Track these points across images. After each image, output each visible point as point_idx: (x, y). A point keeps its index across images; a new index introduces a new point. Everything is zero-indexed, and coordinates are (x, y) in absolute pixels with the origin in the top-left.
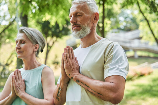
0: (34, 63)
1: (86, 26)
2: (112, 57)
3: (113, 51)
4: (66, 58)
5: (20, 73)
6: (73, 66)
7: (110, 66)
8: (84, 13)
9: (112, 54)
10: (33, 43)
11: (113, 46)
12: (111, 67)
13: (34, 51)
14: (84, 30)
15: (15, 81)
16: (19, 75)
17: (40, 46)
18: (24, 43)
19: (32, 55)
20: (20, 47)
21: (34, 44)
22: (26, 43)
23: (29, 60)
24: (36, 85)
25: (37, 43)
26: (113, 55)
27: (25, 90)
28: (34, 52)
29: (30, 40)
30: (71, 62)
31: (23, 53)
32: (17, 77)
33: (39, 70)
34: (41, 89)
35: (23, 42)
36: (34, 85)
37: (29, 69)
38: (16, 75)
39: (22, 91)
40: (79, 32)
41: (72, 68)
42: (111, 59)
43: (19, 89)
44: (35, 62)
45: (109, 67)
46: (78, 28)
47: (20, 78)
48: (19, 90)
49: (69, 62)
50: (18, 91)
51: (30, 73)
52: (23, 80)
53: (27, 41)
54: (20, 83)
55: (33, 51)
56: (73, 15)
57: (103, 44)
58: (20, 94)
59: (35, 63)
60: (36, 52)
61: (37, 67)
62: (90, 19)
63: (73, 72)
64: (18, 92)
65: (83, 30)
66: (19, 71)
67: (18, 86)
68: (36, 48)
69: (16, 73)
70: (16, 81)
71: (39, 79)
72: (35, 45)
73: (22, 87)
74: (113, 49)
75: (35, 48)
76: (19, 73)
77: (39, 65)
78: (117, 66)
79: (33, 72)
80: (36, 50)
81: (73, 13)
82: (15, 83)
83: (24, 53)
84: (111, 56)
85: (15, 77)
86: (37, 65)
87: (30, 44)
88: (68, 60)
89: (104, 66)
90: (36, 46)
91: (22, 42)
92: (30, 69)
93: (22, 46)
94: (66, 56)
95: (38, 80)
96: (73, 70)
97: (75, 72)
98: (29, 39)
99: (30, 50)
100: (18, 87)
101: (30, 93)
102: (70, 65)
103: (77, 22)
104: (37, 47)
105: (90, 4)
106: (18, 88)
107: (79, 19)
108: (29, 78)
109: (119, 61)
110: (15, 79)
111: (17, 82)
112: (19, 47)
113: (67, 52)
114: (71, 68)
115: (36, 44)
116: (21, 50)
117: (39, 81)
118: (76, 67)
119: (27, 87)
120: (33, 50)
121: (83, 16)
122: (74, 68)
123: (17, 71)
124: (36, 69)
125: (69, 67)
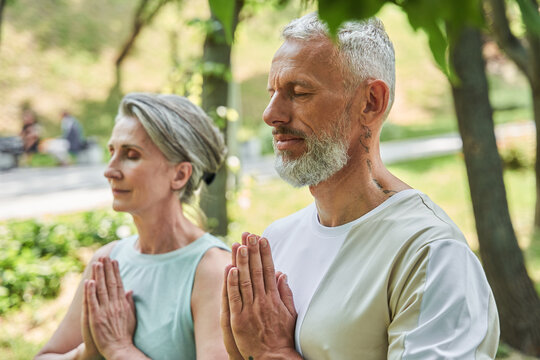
0: (171, 230)
1: (328, 141)
2: (420, 302)
3: (423, 276)
4: (236, 289)
5: (116, 271)
6: (264, 322)
7: (408, 344)
8: (319, 83)
9: (419, 290)
10: (169, 160)
11: (427, 250)
12: (411, 348)
13: (174, 187)
14: (318, 156)
15: (92, 305)
16: (113, 279)
17: (196, 168)
18: (136, 157)
19: (165, 203)
20: (120, 171)
21: (174, 164)
22: (144, 158)
23: (153, 220)
24: (170, 320)
25: (187, 159)
26: (421, 295)
27: (133, 333)
28: (172, 190)
29: (157, 148)
30: (256, 307)
31: (129, 194)
32: (104, 287)
33: (185, 259)
34: (188, 335)
35: (130, 154)
36: (165, 321)
37: (153, 249)
38: (99, 279)
39: (118, 340)
40: (295, 163)
41: (260, 332)
42: (416, 311)
43: (110, 332)
44: (178, 225)
45: (404, 348)
46: (296, 147)
47: (114, 290)
48: (108, 336)
49: (251, 305)
50: (103, 340)
51: (153, 270)
52: (128, 296)
53: (145, 152)
54: (113, 310)
55: (168, 187)
56: (280, 89)
57: (392, 224)
58: (112, 353)
59: (175, 230)
60: (180, 190)
61: (181, 244)
62: (348, 108)
63: (265, 350)
64: (104, 346)
65: (315, 158)
66: (113, 263)
67: (105, 321)
68: (181, 176)
69: (99, 274)
70: (97, 305)
71: (183, 299)
72: (176, 166)
73: (121, 327)
74: (424, 267)
75: (175, 175)
76: (111, 273)
77: (191, 240)
78: (433, 346)
79: (167, 268)
80: (181, 184)
81: (278, 83)
82: (94, 310)
83: (134, 194)
84: (415, 296)
85: (94, 290)
86: (180, 238)
87: (160, 162)
88: (245, 296)
89: (390, 334)
90: (183, 167)
91: (127, 152)
92: (159, 251)
93: (130, 167)
94: (236, 280)
95: (178, 301)
96: (263, 341)
97: (273, 349)
98: (153, 143)
99: (159, 186)
100: (104, 325)
101: (147, 351)
102: (253, 320)
103: (291, 121)
104: (186, 171)
105: (354, 45)
106: (104, 330)
107: (299, 108)
108: (150, 289)
109: (450, 323)
110: (94, 295)
111: (103, 308)
112: (117, 174)
113: (242, 263)
114: (258, 330)
115: (180, 163)
116: (125, 185)
117: (181, 308)
118: (280, 325)
119: (139, 323)
120: (171, 183)
121: (316, 98)
122: (267, 332)
123: (101, 264)
124: (178, 255)
125: (250, 325)
